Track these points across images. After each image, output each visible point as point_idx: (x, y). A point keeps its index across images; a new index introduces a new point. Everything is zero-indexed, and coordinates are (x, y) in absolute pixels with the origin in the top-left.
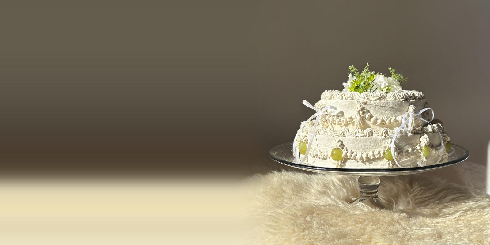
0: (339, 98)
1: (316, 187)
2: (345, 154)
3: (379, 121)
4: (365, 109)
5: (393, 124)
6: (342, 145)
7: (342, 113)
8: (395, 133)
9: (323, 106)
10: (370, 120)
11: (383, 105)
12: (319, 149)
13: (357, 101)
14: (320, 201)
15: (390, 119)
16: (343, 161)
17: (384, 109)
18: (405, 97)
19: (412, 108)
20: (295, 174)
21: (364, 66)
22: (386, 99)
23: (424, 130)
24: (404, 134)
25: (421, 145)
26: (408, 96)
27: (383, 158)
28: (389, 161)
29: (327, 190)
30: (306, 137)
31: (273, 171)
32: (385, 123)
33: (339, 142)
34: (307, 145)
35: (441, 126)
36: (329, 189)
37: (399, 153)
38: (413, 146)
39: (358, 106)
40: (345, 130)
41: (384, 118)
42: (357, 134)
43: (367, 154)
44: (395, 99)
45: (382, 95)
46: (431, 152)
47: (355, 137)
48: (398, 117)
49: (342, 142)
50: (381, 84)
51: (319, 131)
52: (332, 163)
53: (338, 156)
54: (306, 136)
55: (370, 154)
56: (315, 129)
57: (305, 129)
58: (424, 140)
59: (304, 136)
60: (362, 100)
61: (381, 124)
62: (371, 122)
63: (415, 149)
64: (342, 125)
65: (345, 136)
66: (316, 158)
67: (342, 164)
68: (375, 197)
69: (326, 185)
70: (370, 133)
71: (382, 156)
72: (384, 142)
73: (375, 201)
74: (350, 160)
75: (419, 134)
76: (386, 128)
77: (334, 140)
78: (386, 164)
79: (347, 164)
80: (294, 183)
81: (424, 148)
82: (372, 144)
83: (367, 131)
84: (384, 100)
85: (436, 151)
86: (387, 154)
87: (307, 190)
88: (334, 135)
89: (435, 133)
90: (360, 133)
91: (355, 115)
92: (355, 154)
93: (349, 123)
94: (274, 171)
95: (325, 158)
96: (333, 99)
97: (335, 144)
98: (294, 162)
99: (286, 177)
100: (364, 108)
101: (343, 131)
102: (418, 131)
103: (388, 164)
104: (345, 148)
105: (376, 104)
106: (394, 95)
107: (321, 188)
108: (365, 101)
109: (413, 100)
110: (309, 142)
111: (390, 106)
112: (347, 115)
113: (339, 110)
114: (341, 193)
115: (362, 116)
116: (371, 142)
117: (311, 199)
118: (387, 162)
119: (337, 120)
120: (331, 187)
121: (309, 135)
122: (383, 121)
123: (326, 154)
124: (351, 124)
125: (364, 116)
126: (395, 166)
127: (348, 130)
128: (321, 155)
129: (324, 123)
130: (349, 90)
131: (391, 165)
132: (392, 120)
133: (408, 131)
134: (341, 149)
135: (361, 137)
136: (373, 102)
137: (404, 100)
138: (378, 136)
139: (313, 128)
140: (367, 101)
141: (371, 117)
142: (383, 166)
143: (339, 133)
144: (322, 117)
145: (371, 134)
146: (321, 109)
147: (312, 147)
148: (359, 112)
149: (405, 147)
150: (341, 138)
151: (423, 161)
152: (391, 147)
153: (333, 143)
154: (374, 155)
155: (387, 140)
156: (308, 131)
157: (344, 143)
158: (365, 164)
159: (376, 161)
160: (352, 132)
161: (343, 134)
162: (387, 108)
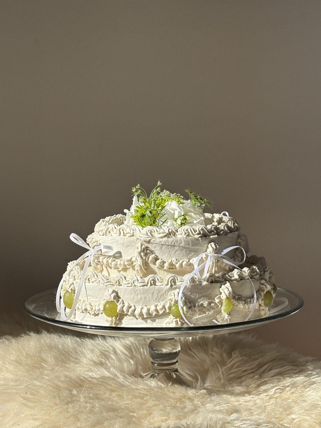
0: (115, 233)
1: (89, 355)
2: (121, 309)
3: (166, 265)
4: (148, 250)
5: (186, 268)
6: (117, 297)
7: (120, 253)
8: (185, 281)
9: (95, 244)
10: (154, 264)
11: (172, 243)
12: (89, 301)
13: (138, 239)
14: (93, 374)
15: (181, 262)
16: (118, 318)
17: (173, 249)
18: (202, 233)
19: (211, 247)
20: (60, 336)
21: (154, 186)
22: (176, 236)
23: (227, 276)
24: (197, 282)
25: (222, 298)
26: (206, 231)
27: (169, 314)
28: (176, 318)
29: (105, 359)
30: (72, 286)
31: (28, 333)
32: (175, 267)
33: (113, 293)
34: (74, 296)
35: (258, 271)
36: (108, 359)
37: (190, 308)
38: (210, 298)
39: (139, 245)
40: (121, 277)
41: (174, 261)
42: (136, 283)
43: (148, 309)
44: (188, 235)
45: (170, 231)
46: (237, 306)
47: (132, 287)
48: (192, 259)
49: (117, 293)
50: (174, 213)
51: (89, 279)
52: (105, 321)
53: (111, 311)
54: (73, 284)
55: (152, 308)
56: (84, 275)
57: (72, 274)
58: (226, 289)
59: (70, 283)
60: (144, 237)
61: (169, 269)
62: (156, 267)
63: (212, 302)
64: (120, 269)
65: (121, 285)
66: (85, 313)
67: (117, 322)
68: (174, 370)
69: (104, 354)
70: (152, 282)
71: (167, 311)
72: (170, 292)
73: (175, 376)
74: (128, 316)
75: (218, 282)
76: (173, 275)
77: (107, 290)
78: (173, 322)
79: (124, 321)
80: (58, 349)
81: (225, 301)
82: (155, 297)
83: (149, 278)
84: (173, 237)
85: (246, 305)
86: (173, 308)
87: (77, 359)
88: (107, 284)
89: (243, 281)
90: (140, 281)
91: (135, 257)
92: (133, 308)
93: (128, 267)
94: (30, 331)
95: (97, 314)
96: (109, 234)
97: (108, 296)
98: (57, 319)
99: (48, 341)
100: (147, 248)
101: (118, 279)
102: (218, 279)
103: (175, 321)
104: (120, 300)
105: (162, 243)
106: (187, 230)
107: (96, 357)
108: (148, 239)
109: (214, 236)
110: (76, 292)
111: (181, 245)
112: (126, 257)
113: (115, 250)
114: (125, 365)
115: (144, 258)
116: (153, 293)
117: (80, 371)
118: (174, 319)
119: (113, 263)
120: (112, 356)
121: (76, 282)
122: (171, 264)
123: (97, 308)
124: (131, 268)
125: (146, 258)
126: (185, 324)
127: (125, 278)
128: (92, 309)
129: (97, 266)
130: (132, 220)
131: (179, 323)
132: (184, 264)
133: (203, 279)
134: (115, 302)
135: (140, 286)
136: (158, 240)
137: (200, 237)
138: (162, 285)
139: (82, 273)
140: (150, 240)
141: (156, 259)
142: (169, 324)
143: (113, 281)
144: (95, 258)
145: (154, 283)
146: (93, 248)
147: (80, 298)
148: (140, 253)
149: (199, 300)
150: (115, 288)
151: (224, 318)
152: (178, 300)
153: (105, 294)
154: (156, 310)
155: (174, 291)
156: (76, 277)
157: (119, 295)
158: (146, 322)
159: (161, 317)
160: (129, 280)
161: (118, 283)
162: (178, 247)
